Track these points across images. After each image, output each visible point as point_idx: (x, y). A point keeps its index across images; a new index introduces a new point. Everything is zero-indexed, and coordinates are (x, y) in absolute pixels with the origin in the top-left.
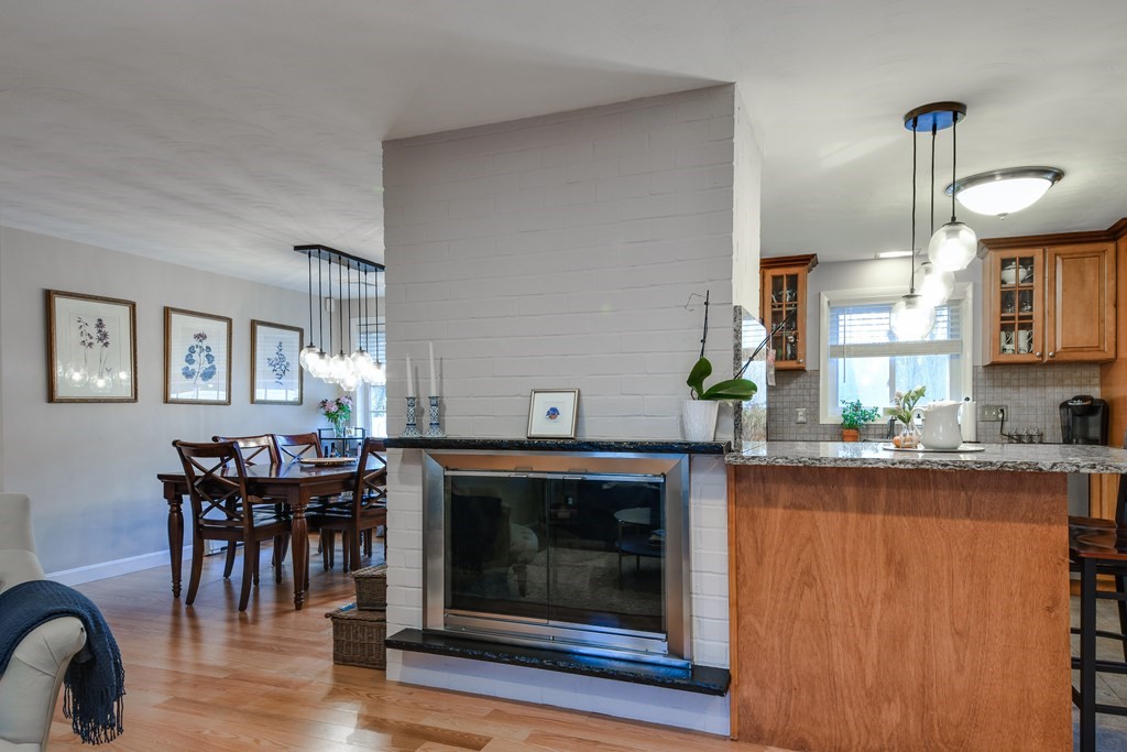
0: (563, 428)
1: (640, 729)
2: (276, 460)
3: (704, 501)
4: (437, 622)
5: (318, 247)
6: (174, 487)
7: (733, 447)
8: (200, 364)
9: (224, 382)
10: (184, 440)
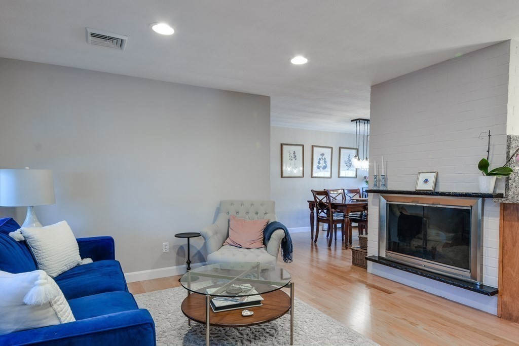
0: (430, 187)
1: (457, 305)
2: (344, 198)
3: (490, 218)
4: (383, 254)
5: (359, 119)
6: (312, 205)
7: (504, 196)
8: (322, 164)
9: (329, 170)
10: (314, 190)
